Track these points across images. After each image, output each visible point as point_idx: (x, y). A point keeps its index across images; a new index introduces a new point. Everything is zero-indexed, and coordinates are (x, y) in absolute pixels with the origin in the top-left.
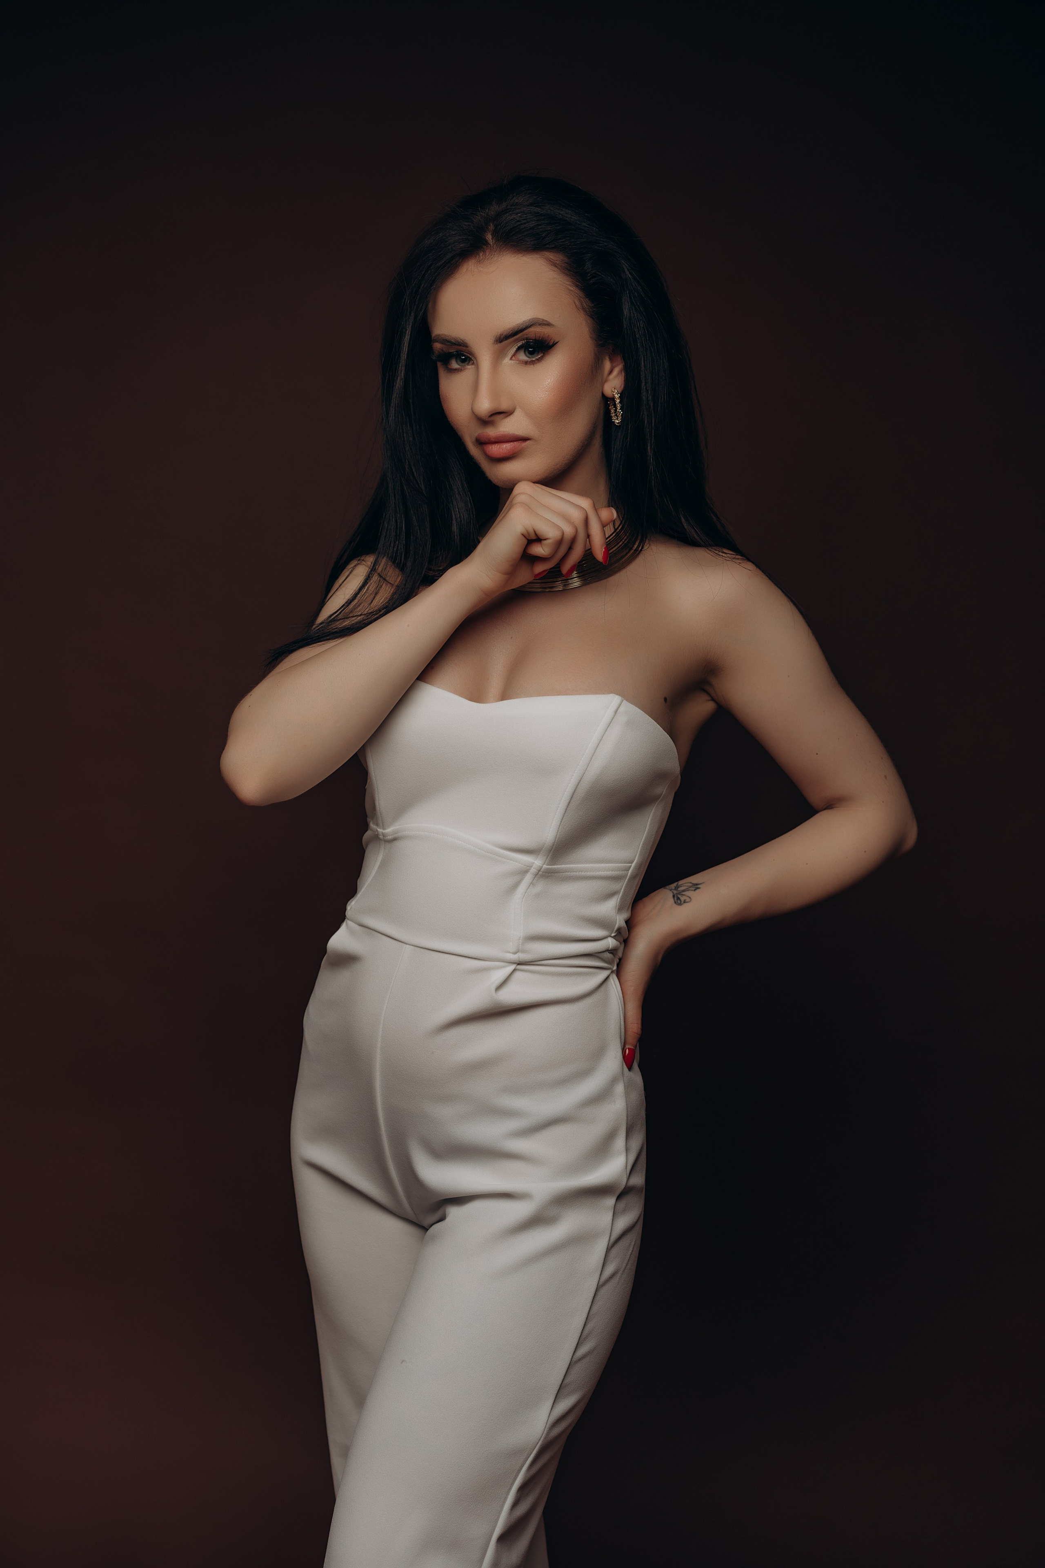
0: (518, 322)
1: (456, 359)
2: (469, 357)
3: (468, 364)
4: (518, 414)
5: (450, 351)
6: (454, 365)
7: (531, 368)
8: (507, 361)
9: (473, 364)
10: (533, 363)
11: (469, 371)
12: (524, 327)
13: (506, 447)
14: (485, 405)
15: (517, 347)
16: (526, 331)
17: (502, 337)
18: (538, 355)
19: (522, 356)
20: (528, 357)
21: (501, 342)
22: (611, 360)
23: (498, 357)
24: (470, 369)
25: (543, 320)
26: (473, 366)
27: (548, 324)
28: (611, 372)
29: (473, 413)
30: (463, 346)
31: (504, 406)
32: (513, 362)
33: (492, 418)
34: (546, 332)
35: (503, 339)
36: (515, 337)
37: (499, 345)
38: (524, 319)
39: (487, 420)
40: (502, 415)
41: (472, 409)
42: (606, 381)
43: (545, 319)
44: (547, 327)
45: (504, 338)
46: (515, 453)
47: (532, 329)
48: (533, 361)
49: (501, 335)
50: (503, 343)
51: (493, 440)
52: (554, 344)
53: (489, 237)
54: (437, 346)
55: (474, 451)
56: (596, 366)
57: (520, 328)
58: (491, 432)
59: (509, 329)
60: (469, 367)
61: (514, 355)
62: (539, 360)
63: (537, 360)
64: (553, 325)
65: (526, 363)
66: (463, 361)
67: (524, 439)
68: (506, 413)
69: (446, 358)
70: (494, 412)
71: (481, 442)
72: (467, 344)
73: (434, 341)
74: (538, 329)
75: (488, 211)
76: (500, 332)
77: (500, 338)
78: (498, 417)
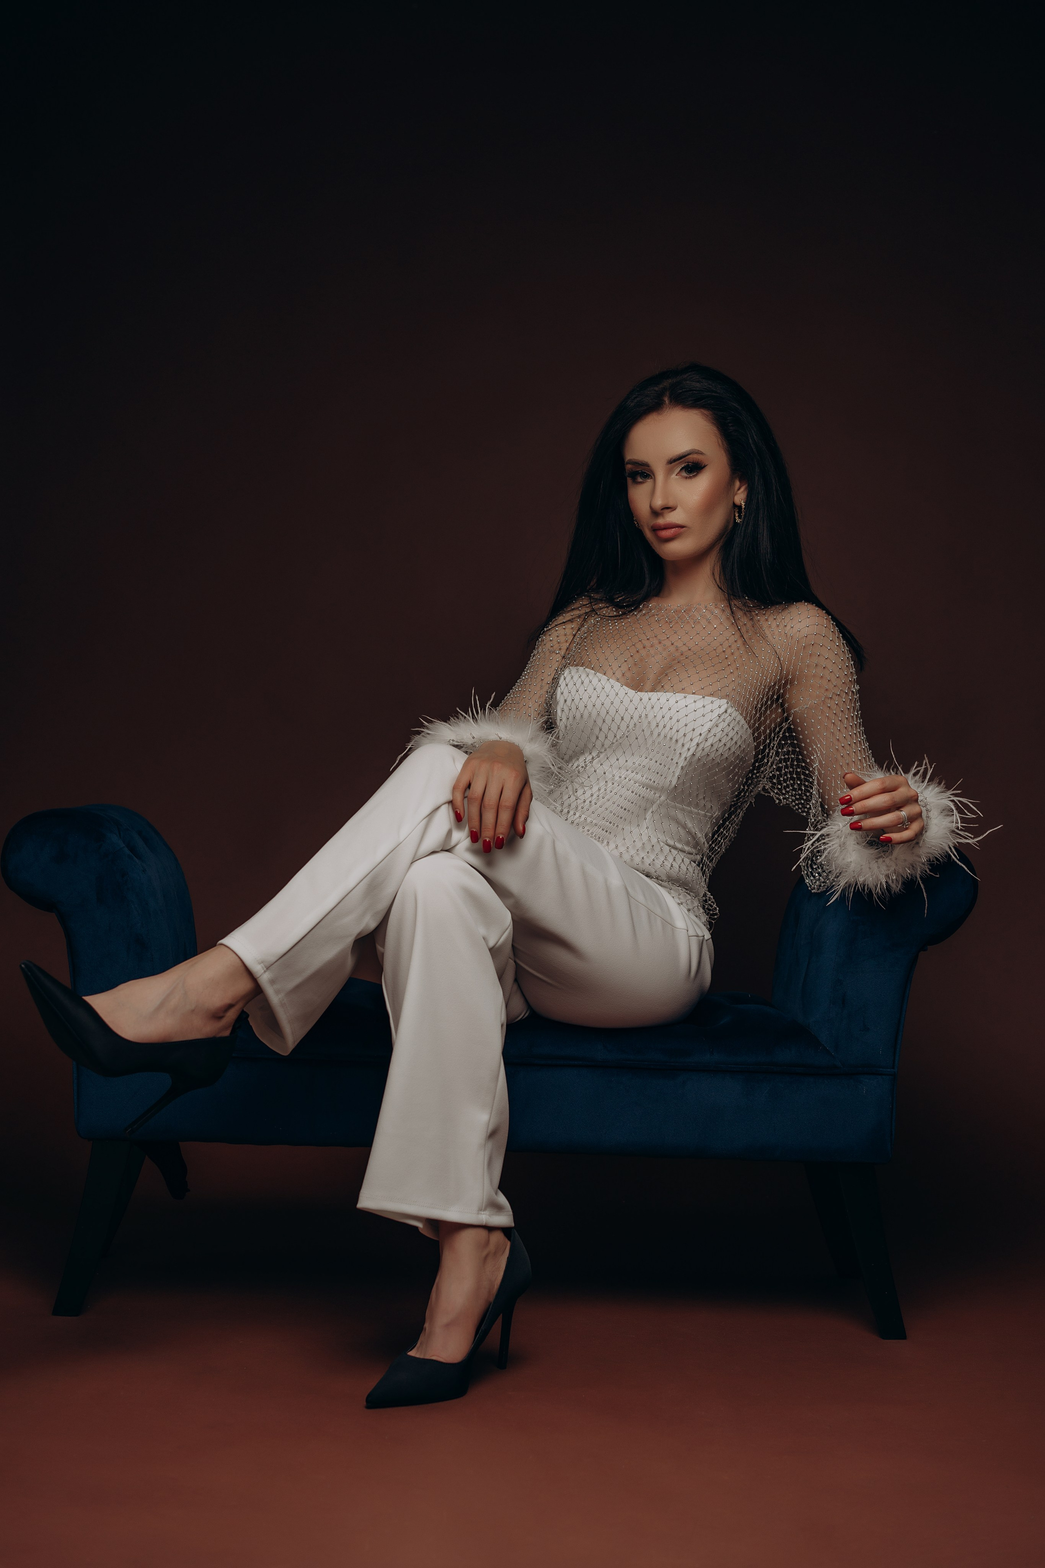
0: (682, 451)
1: (641, 475)
2: (649, 474)
3: (648, 479)
4: (678, 510)
5: (637, 470)
6: (640, 480)
7: (689, 481)
8: (674, 476)
9: (652, 478)
10: (690, 478)
11: (649, 483)
12: (686, 454)
13: (670, 532)
14: (659, 502)
15: (681, 468)
16: (687, 457)
18: (694, 473)
19: (684, 474)
20: (687, 474)
21: (671, 463)
22: (740, 481)
23: (669, 472)
24: (649, 482)
25: (699, 451)
26: (652, 480)
27: (702, 453)
28: (739, 489)
29: (651, 507)
30: (646, 467)
31: (671, 504)
32: (677, 477)
33: (663, 511)
34: (699, 458)
35: (672, 461)
36: (681, 460)
37: (670, 465)
38: (686, 450)
39: (660, 512)
40: (669, 510)
41: (650, 505)
42: (736, 494)
43: (699, 450)
44: (701, 455)
46: (676, 535)
47: (691, 456)
48: (691, 477)
49: (671, 459)
50: (673, 464)
51: (663, 527)
52: (705, 466)
53: (666, 400)
54: (629, 466)
55: (649, 534)
56: (731, 483)
57: (683, 455)
58: (661, 521)
59: (677, 455)
60: (649, 480)
61: (678, 473)
62: (694, 476)
63: (693, 476)
64: (705, 454)
65: (686, 478)
66: (646, 476)
67: (682, 527)
68: (671, 509)
69: (634, 475)
70: (664, 507)
71: (655, 529)
72: (649, 465)
73: (628, 463)
74: (695, 456)
75: (666, 383)
76: (671, 457)
77: (670, 461)
78: (666, 511)
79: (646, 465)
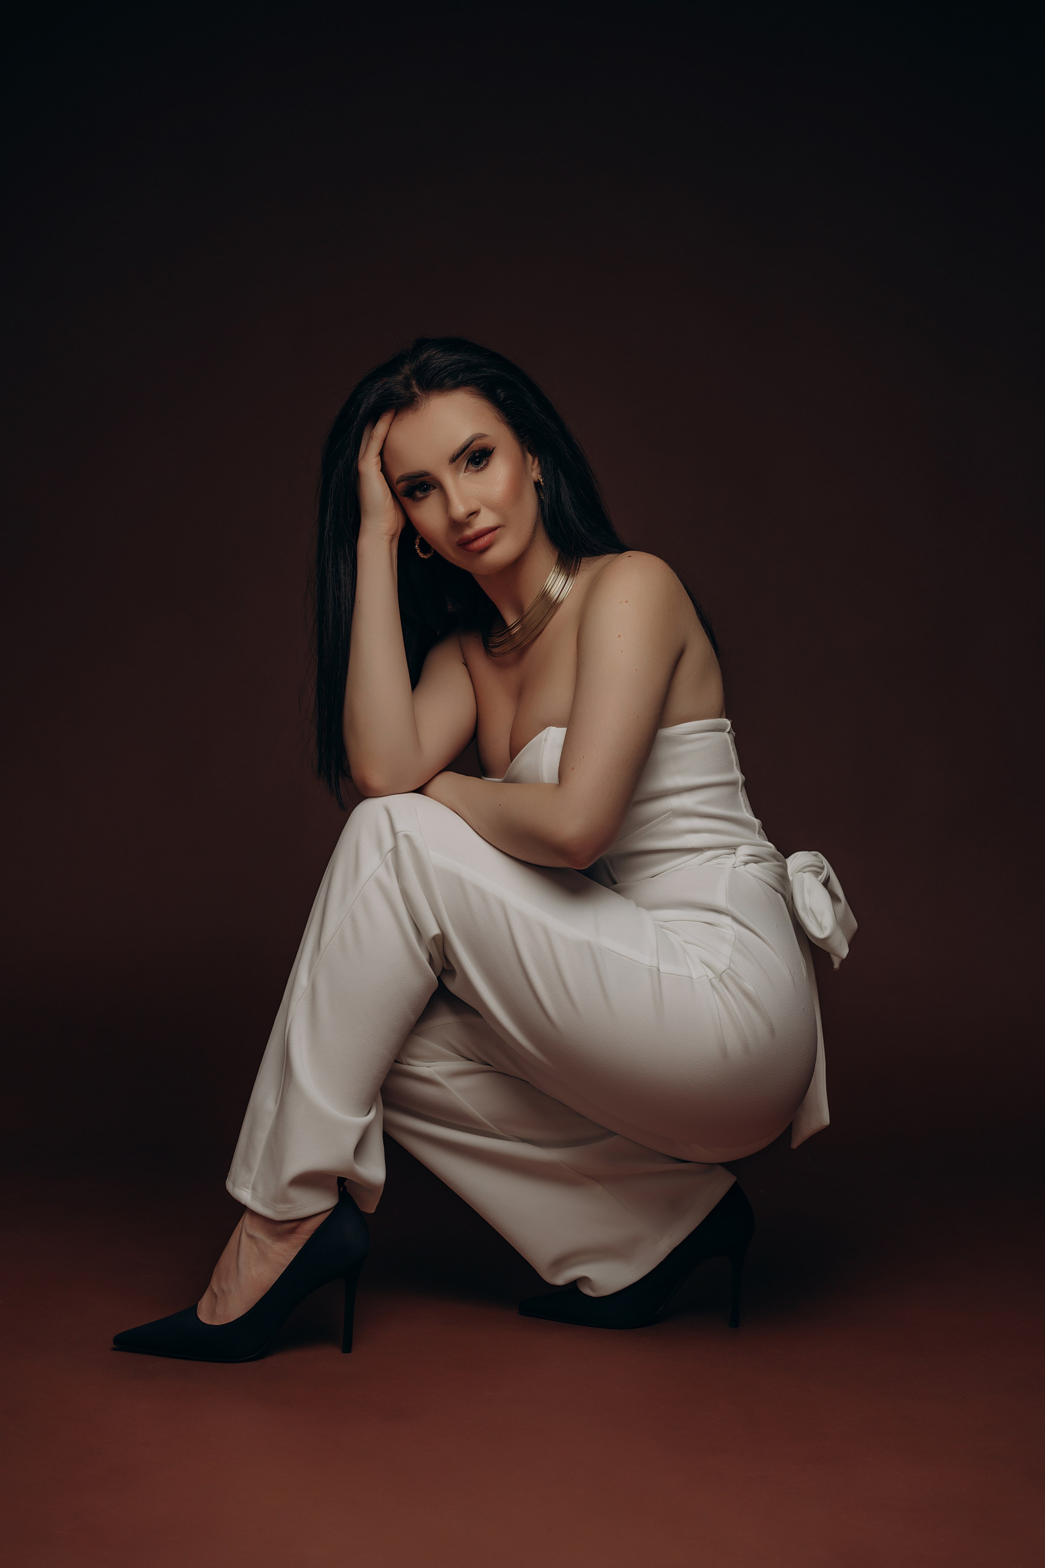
0: (462, 442)
1: (419, 490)
2: (432, 484)
3: (433, 489)
4: (484, 510)
5: (415, 485)
6: (419, 494)
7: (481, 473)
8: (462, 474)
9: (438, 487)
10: (482, 469)
11: (435, 494)
12: (469, 443)
13: (486, 538)
14: (458, 511)
15: (466, 462)
16: (470, 446)
17: (454, 457)
18: (483, 463)
19: (471, 467)
20: (476, 467)
21: (454, 461)
23: (456, 473)
24: (435, 492)
25: (480, 434)
26: (436, 490)
27: (484, 436)
28: (533, 463)
29: (448, 521)
30: (426, 476)
31: (474, 507)
32: (467, 474)
33: (468, 519)
34: (485, 442)
35: (454, 459)
36: (464, 453)
37: (454, 464)
38: (467, 438)
39: (463, 521)
40: (474, 516)
41: (447, 519)
42: (532, 470)
44: (484, 438)
45: (456, 457)
46: (492, 542)
47: (474, 444)
48: (482, 468)
49: (453, 456)
50: (456, 462)
51: (473, 538)
52: (493, 450)
53: (415, 389)
54: (402, 484)
55: (454, 555)
56: (524, 459)
57: (466, 446)
58: (469, 532)
59: (458, 449)
60: (432, 492)
61: (466, 469)
62: (486, 465)
64: (487, 435)
65: (477, 471)
66: (425, 490)
67: (495, 529)
68: (475, 513)
69: (412, 492)
70: (469, 513)
71: (461, 545)
72: (428, 472)
73: (398, 482)
74: (479, 442)
75: (406, 370)
76: (451, 453)
77: (453, 458)
78: (471, 517)
79: (425, 474)
